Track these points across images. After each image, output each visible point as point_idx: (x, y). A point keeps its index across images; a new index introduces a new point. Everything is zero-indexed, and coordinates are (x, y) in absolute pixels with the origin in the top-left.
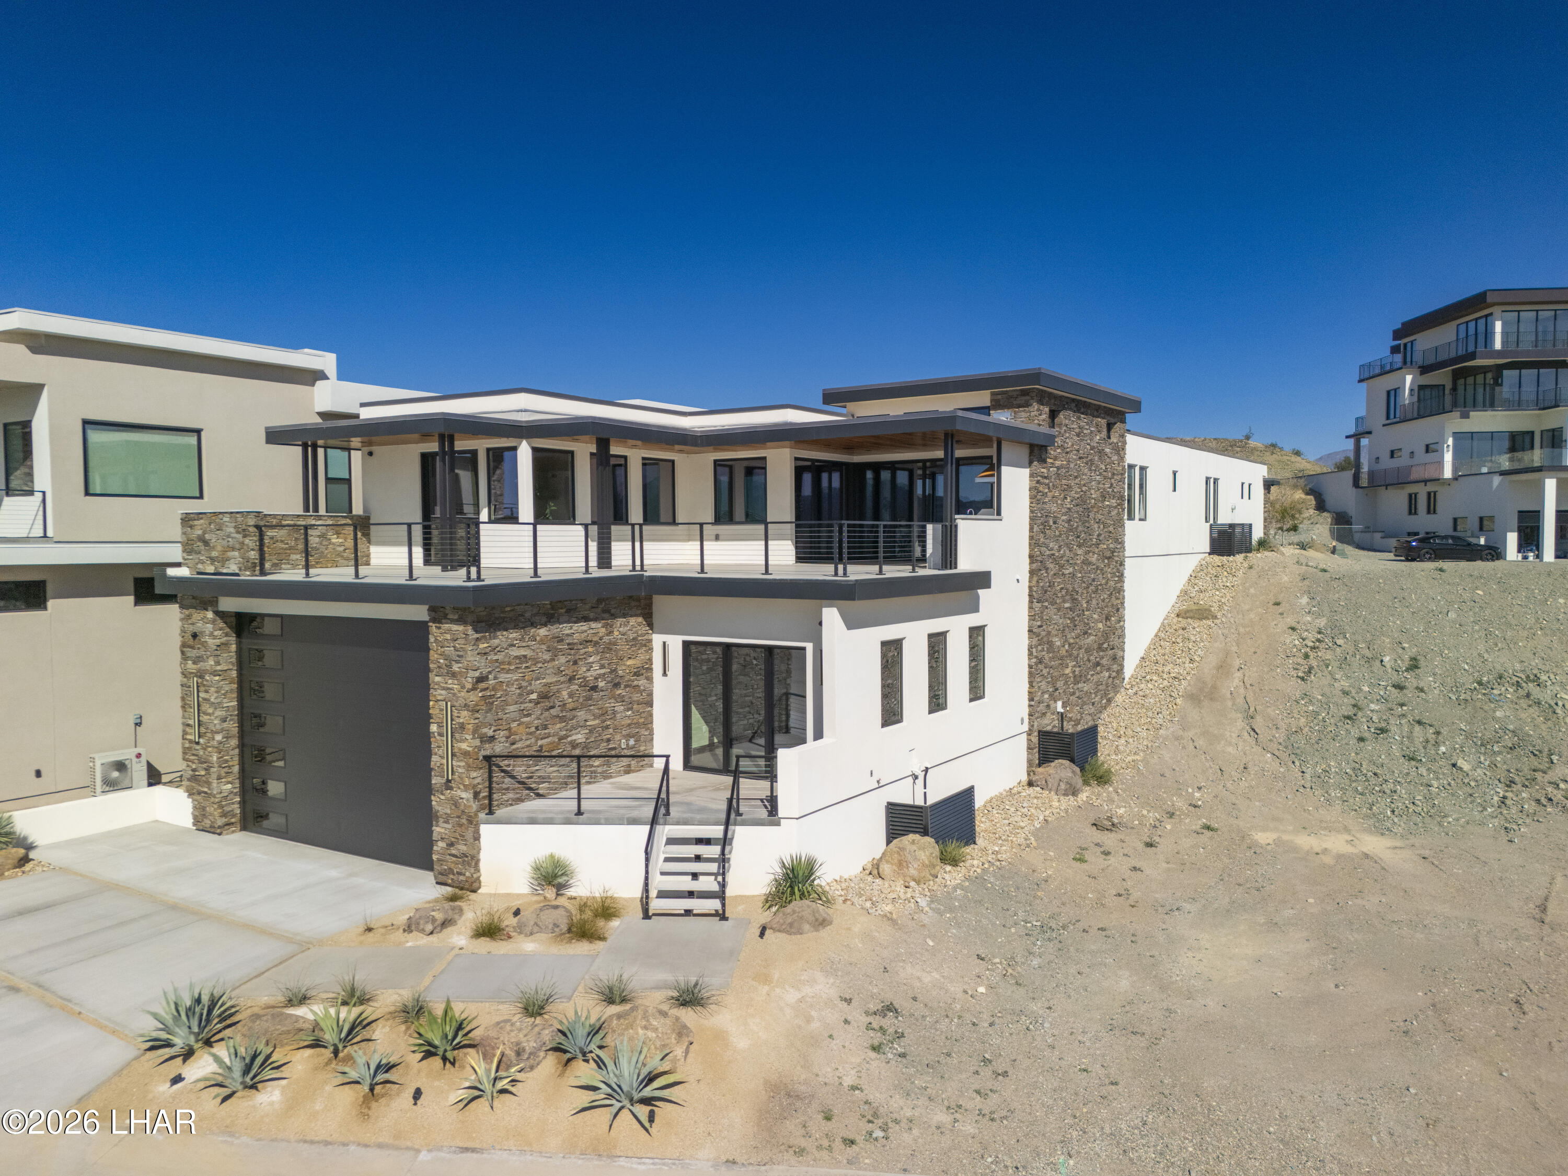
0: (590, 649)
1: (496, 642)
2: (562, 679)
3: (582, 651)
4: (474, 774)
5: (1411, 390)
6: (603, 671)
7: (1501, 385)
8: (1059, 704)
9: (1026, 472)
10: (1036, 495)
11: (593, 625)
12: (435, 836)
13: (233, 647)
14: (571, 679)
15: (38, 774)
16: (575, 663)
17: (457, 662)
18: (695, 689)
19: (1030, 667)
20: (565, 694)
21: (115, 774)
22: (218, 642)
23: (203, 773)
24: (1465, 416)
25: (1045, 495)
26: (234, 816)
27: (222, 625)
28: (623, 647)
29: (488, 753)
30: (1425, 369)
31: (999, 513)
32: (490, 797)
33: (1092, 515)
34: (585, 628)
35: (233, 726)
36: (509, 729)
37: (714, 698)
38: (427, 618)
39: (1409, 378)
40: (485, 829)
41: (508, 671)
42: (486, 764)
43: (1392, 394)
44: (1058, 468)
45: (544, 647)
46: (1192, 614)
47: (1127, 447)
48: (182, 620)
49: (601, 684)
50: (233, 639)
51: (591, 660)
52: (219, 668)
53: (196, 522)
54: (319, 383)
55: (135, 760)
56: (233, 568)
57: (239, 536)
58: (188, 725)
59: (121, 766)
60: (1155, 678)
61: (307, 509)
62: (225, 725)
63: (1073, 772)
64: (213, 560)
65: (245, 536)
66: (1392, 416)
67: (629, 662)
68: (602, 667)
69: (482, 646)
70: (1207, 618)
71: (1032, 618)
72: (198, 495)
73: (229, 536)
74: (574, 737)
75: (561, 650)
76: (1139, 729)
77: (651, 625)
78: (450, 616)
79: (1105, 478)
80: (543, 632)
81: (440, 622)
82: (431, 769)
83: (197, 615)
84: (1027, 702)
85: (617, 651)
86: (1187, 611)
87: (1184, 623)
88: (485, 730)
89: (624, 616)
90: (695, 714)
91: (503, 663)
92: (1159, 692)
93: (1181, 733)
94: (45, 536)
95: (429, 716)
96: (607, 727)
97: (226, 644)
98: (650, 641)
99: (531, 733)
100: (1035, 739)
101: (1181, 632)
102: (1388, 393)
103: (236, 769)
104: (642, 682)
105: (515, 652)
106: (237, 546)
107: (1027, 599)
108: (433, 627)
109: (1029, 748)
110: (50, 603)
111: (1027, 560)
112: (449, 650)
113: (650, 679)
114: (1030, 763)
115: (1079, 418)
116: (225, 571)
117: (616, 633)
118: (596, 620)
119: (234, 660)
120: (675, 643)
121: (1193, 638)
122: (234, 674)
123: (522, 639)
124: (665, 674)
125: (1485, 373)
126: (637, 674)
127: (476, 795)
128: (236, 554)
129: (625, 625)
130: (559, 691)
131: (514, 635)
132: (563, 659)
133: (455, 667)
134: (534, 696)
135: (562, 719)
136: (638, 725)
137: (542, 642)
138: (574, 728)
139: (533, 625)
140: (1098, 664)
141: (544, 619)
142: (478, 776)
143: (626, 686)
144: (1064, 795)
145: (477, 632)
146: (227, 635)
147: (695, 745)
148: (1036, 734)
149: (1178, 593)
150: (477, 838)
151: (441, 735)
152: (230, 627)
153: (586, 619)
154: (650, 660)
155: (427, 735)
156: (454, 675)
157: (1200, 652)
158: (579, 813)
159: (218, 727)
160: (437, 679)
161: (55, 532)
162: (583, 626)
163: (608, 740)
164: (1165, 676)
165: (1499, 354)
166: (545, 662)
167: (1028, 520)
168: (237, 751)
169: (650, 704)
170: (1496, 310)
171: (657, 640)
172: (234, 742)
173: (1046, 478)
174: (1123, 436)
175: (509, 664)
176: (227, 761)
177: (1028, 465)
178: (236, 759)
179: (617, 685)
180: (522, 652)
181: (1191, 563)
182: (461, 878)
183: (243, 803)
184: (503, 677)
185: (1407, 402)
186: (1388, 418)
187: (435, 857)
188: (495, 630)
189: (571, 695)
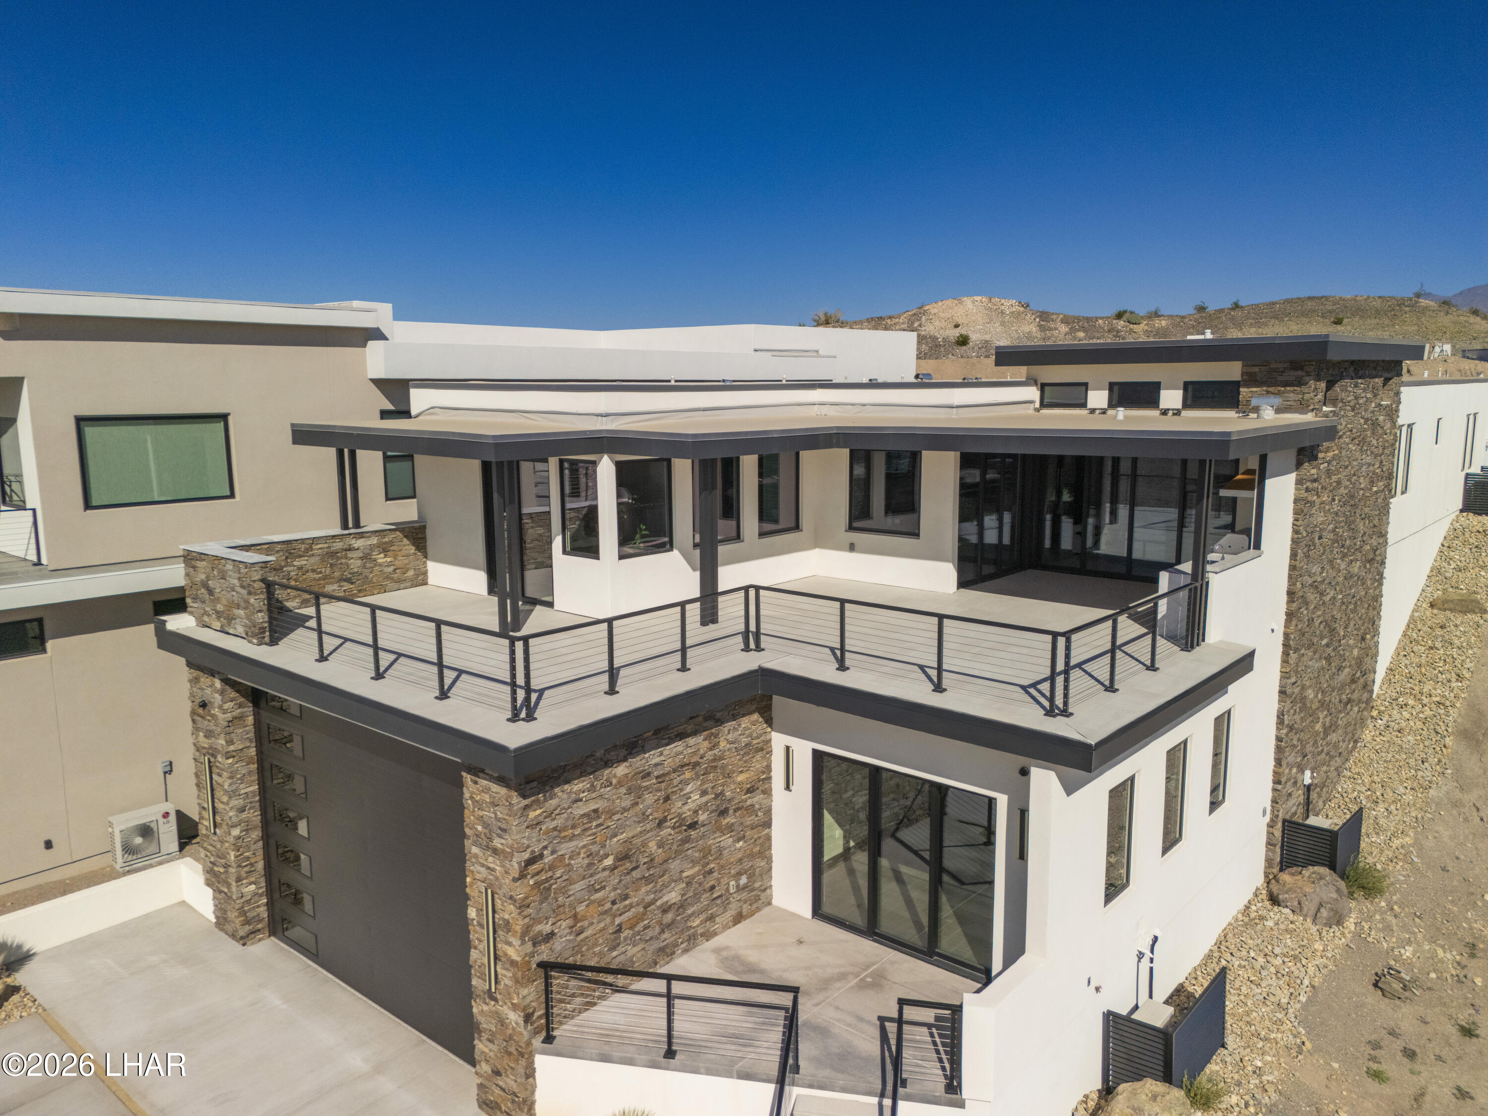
0: (688, 775)
1: (554, 802)
2: (648, 827)
3: (675, 782)
4: (525, 992)
6: (705, 799)
8: (1308, 773)
9: (1292, 477)
10: (1302, 507)
11: (691, 741)
13: (250, 720)
14: (661, 824)
15: (48, 845)
16: (667, 799)
17: (499, 836)
18: (827, 787)
19: (1279, 739)
20: (653, 845)
21: (139, 840)
22: (229, 716)
23: (221, 869)
25: (1312, 504)
26: (260, 921)
27: (233, 694)
28: (732, 760)
29: (544, 957)
31: (1257, 546)
32: (548, 1015)
33: (1358, 511)
34: (680, 749)
35: (254, 816)
36: (575, 916)
37: (851, 793)
40: (540, 1061)
41: (572, 838)
42: (541, 972)
44: (1329, 462)
45: (623, 790)
46: (1452, 606)
47: (1401, 407)
48: (190, 681)
49: (702, 817)
50: (249, 709)
51: (688, 789)
52: (232, 748)
54: (371, 344)
55: (161, 820)
57: (244, 592)
58: (204, 808)
59: (146, 831)
60: (1411, 702)
61: (345, 526)
62: (244, 815)
63: (1338, 891)
65: (250, 593)
67: (741, 778)
68: (704, 793)
69: (532, 815)
70: (1473, 612)
71: (1285, 675)
72: (228, 494)
73: (233, 590)
74: (665, 899)
75: (647, 788)
76: (1401, 790)
77: (769, 721)
78: (488, 773)
79: (1376, 456)
80: (621, 770)
81: (476, 776)
82: (471, 967)
83: (205, 680)
84: (1270, 785)
85: (723, 767)
86: (1446, 602)
87: (1441, 617)
88: (538, 928)
89: (734, 717)
90: (828, 818)
91: (565, 829)
92: (1419, 724)
93: (1458, 795)
94: (39, 563)
95: (467, 897)
96: (711, 872)
97: (241, 718)
98: (769, 741)
99: (606, 912)
100: (1278, 833)
101: (1439, 632)
103: (260, 865)
104: (757, 799)
105: (580, 810)
106: (242, 604)
107: (1280, 649)
108: (467, 779)
109: (1269, 843)
110: (49, 645)
111: (1285, 598)
112: (489, 817)
113: (768, 792)
114: (1269, 862)
115: (1356, 386)
117: (723, 744)
118: (694, 733)
119: (251, 735)
120: (803, 750)
121: (1456, 642)
122: (253, 752)
123: (592, 788)
124: (788, 788)
126: (750, 791)
127: (528, 1018)
128: (241, 612)
129: (735, 729)
130: (644, 844)
131: (578, 786)
132: (649, 798)
133: (497, 843)
134: (609, 861)
135: (648, 880)
136: (752, 856)
137: (620, 784)
138: (664, 886)
139: (608, 764)
140: (1349, 701)
141: (623, 752)
142: (531, 993)
143: (735, 811)
144: (1325, 925)
145: (525, 797)
146: (240, 706)
147: (827, 855)
148: (1280, 825)
149: (1427, 571)
150: (530, 1073)
151: (480, 925)
152: (243, 696)
153: (681, 736)
154: (769, 768)
155: (465, 921)
156: (495, 852)
157: (1468, 665)
158: (670, 1051)
159: (234, 819)
160: (475, 850)
161: (49, 559)
162: (678, 746)
163: (713, 888)
164: (1426, 700)
166: (625, 810)
167: (1289, 542)
168: (260, 844)
169: (768, 824)
171: (779, 741)
172: (256, 834)
173: (1315, 481)
174: (1398, 394)
175: (574, 827)
176: (248, 858)
177: (1295, 468)
178: (260, 853)
179: (723, 813)
180: (593, 806)
181: (1442, 530)
183: (270, 905)
184: (565, 848)
188: (552, 788)
189: (660, 845)
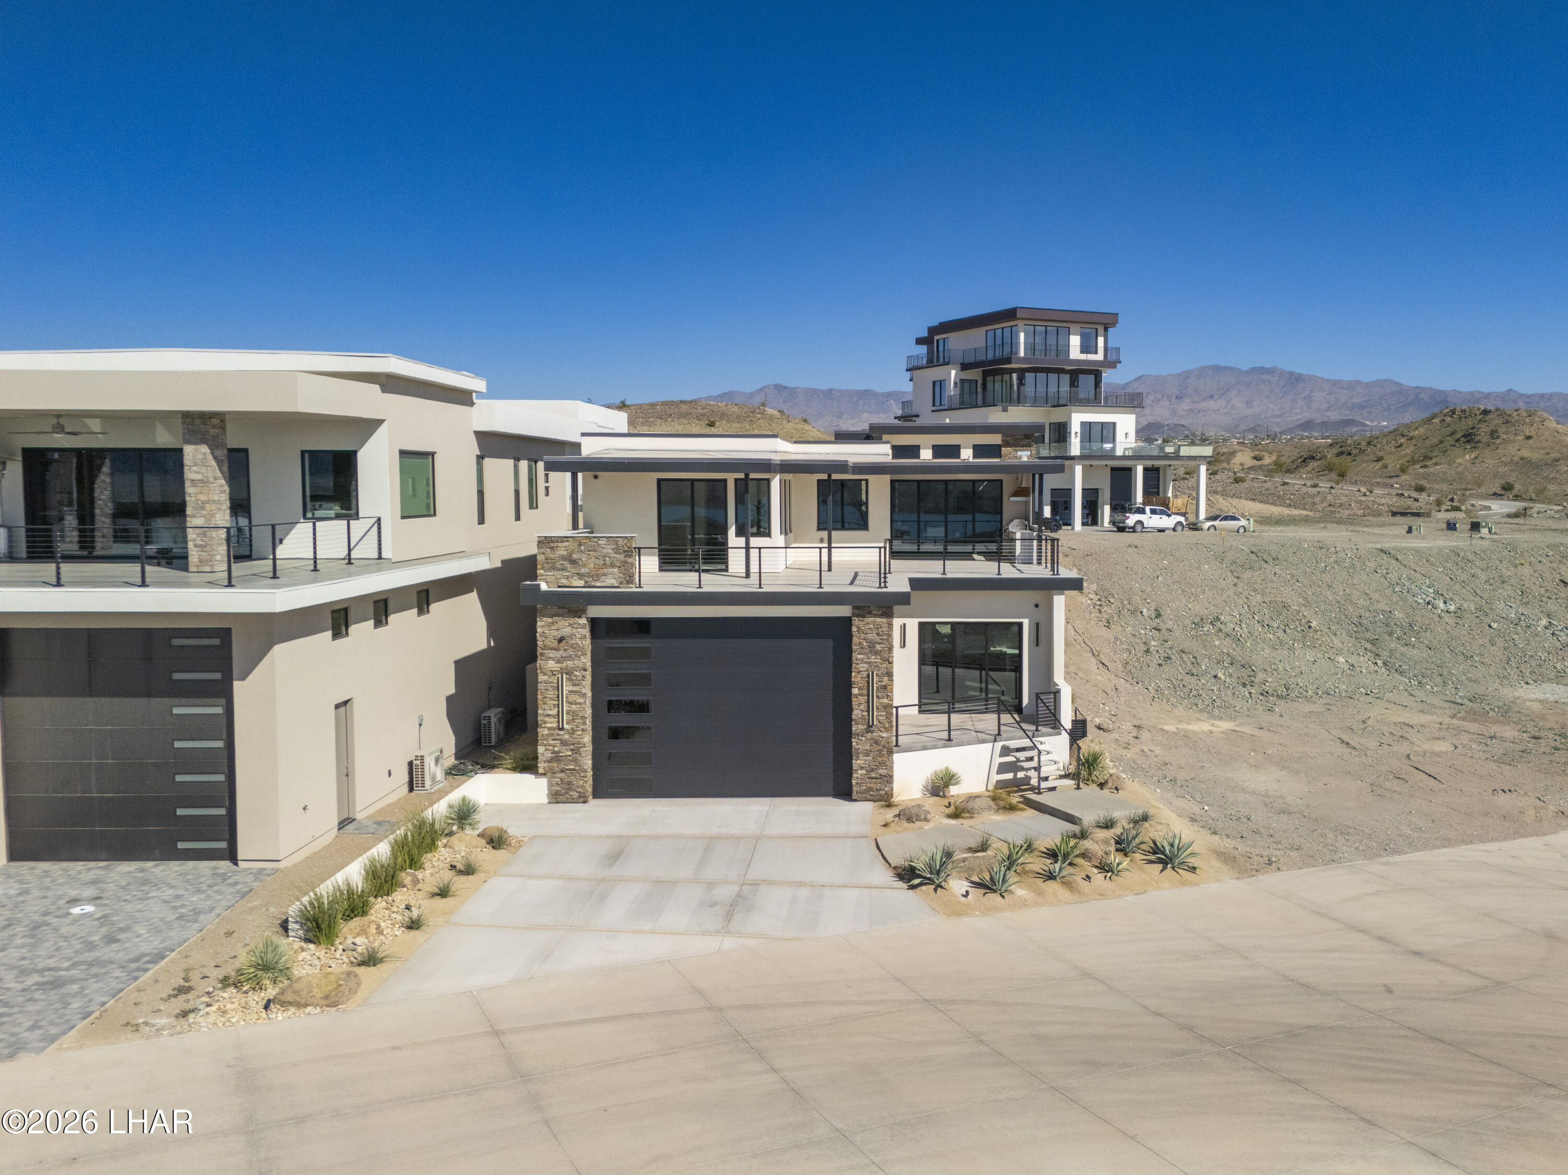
5: (955, 383)
7: (1024, 385)
12: (855, 766)
15: (390, 773)
17: (879, 643)
22: (587, 643)
23: (569, 753)
24: (1005, 410)
30: (965, 367)
38: (849, 615)
39: (953, 372)
40: (895, 758)
43: (938, 386)
53: (560, 544)
56: (611, 581)
57: (620, 556)
64: (581, 576)
66: (937, 403)
72: (432, 513)
73: (606, 556)
78: (874, 612)
81: (864, 616)
82: (854, 721)
83: (563, 622)
94: (381, 558)
95: (852, 684)
102: (934, 383)
106: (618, 564)
108: (856, 621)
110: (394, 618)
112: (872, 636)
116: (598, 584)
120: (913, 626)
124: (903, 647)
125: (1011, 374)
133: (878, 647)
146: (589, 637)
150: (891, 764)
151: (859, 696)
155: (850, 696)
156: (876, 653)
158: (949, 740)
160: (859, 657)
161: (393, 554)
165: (1021, 360)
170: (1021, 323)
182: (882, 792)
185: (952, 393)
186: (934, 405)
187: (854, 782)
